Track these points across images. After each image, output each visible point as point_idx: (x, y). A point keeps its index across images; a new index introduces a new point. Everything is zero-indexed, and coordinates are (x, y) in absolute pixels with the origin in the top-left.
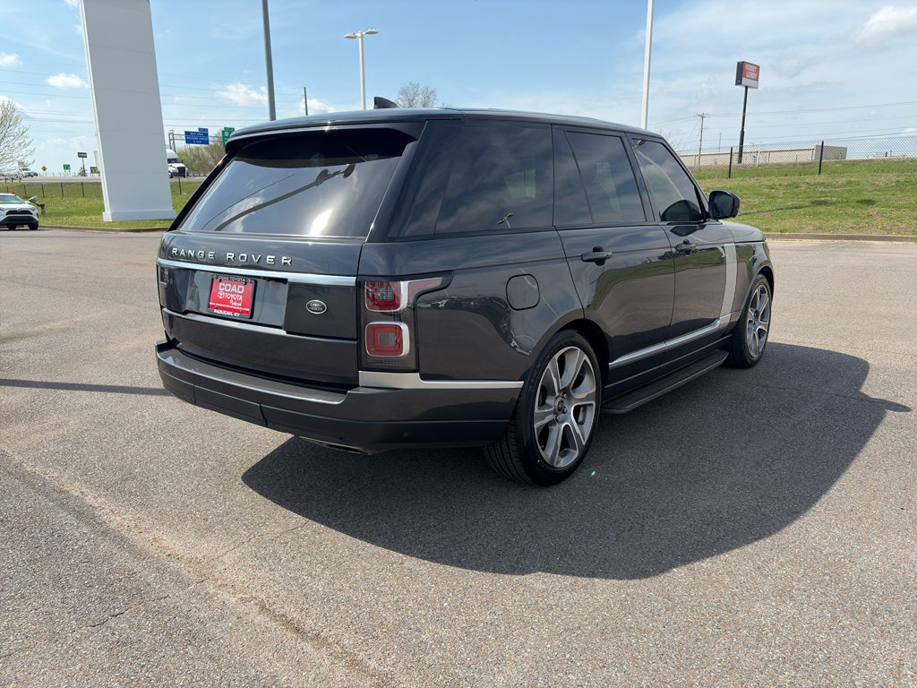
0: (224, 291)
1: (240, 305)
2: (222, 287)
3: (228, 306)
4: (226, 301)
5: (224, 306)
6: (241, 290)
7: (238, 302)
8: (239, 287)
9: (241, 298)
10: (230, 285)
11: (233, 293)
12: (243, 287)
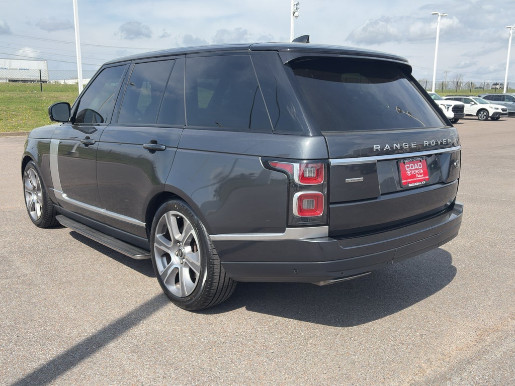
0: (410, 170)
1: (422, 175)
2: (408, 167)
3: (415, 179)
4: (413, 176)
5: (413, 180)
6: (420, 166)
7: (421, 174)
8: (419, 164)
9: (422, 171)
10: (413, 165)
11: (416, 169)
12: (421, 164)
